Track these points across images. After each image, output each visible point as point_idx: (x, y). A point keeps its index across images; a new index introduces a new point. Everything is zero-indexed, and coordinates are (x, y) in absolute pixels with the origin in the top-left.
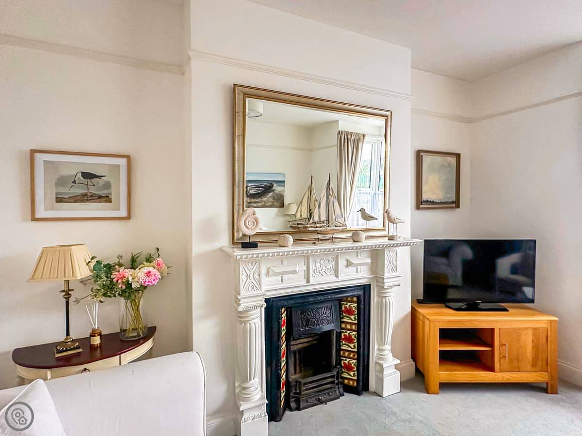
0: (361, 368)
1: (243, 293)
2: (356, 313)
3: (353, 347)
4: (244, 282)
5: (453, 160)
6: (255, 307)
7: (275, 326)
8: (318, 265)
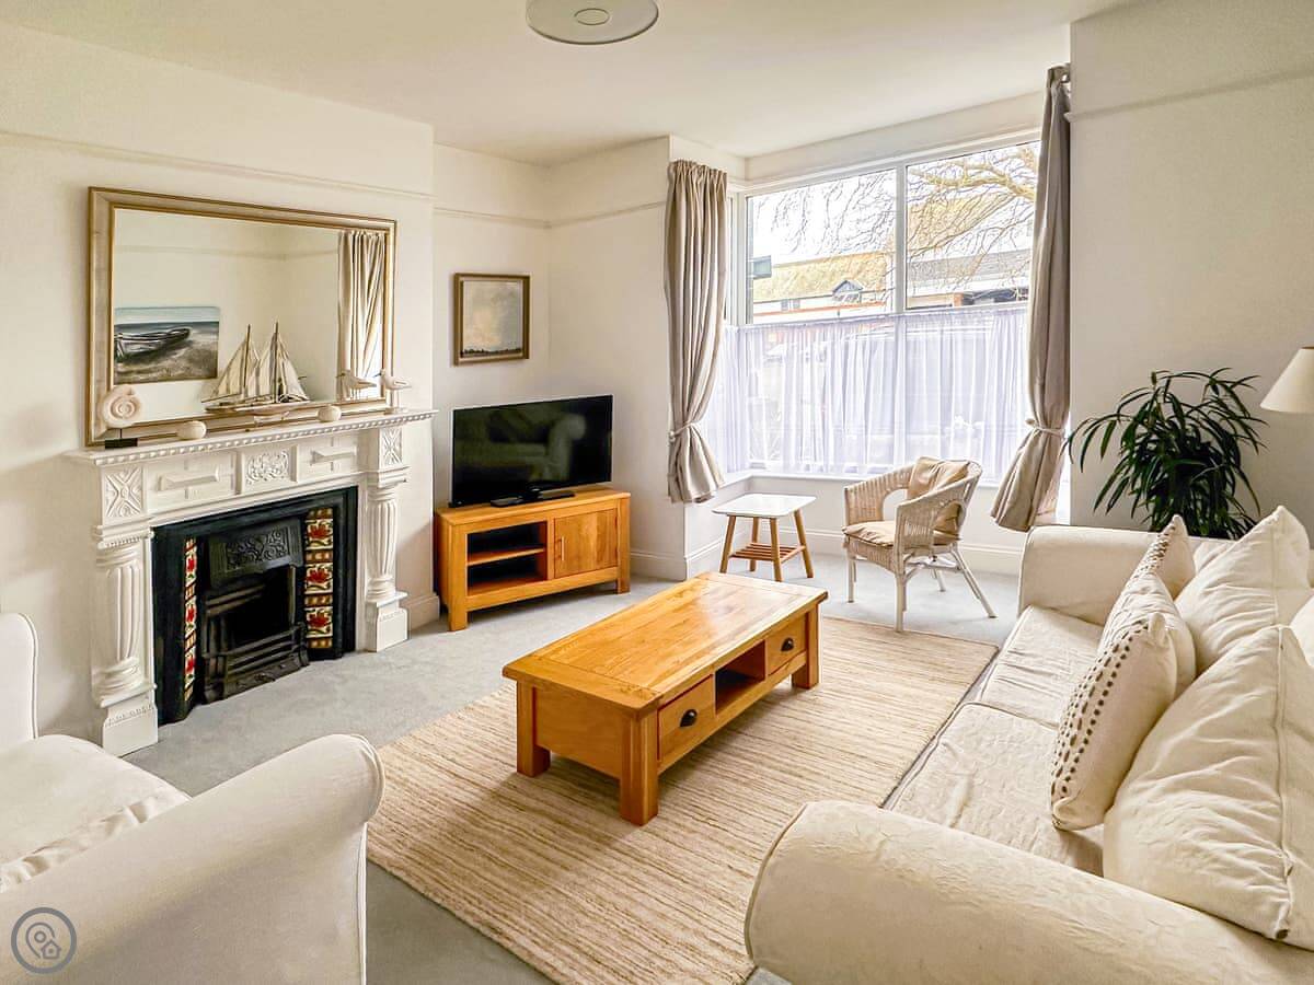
0: (340, 616)
1: (108, 519)
2: (331, 532)
3: (326, 587)
4: (110, 503)
5: (518, 287)
6: (133, 541)
7: (172, 569)
8: (258, 466)
